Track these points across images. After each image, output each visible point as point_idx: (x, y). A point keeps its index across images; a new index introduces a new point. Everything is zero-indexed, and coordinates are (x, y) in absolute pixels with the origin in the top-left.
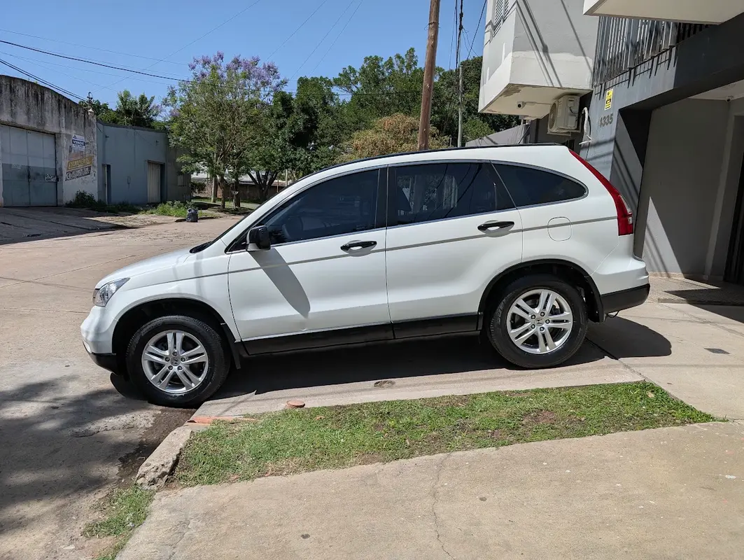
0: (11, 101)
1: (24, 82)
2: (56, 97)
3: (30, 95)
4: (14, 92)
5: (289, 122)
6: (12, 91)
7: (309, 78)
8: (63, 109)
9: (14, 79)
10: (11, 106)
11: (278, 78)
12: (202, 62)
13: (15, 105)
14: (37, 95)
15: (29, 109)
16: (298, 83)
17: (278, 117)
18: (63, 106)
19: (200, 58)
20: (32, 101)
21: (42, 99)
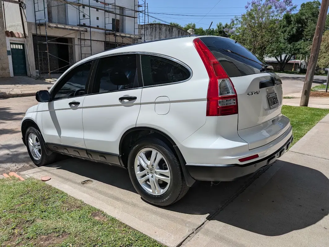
0: (160, 33)
1: (165, 25)
2: (178, 30)
3: (167, 30)
4: (161, 30)
5: (288, 29)
6: (160, 29)
7: (305, 3)
8: (180, 34)
9: (162, 24)
10: (159, 35)
11: (292, 5)
12: (251, 4)
13: (161, 35)
14: (170, 30)
15: (166, 36)
16: (301, 6)
17: (284, 27)
18: (180, 33)
19: (251, 2)
20: (168, 33)
21: (172, 31)
